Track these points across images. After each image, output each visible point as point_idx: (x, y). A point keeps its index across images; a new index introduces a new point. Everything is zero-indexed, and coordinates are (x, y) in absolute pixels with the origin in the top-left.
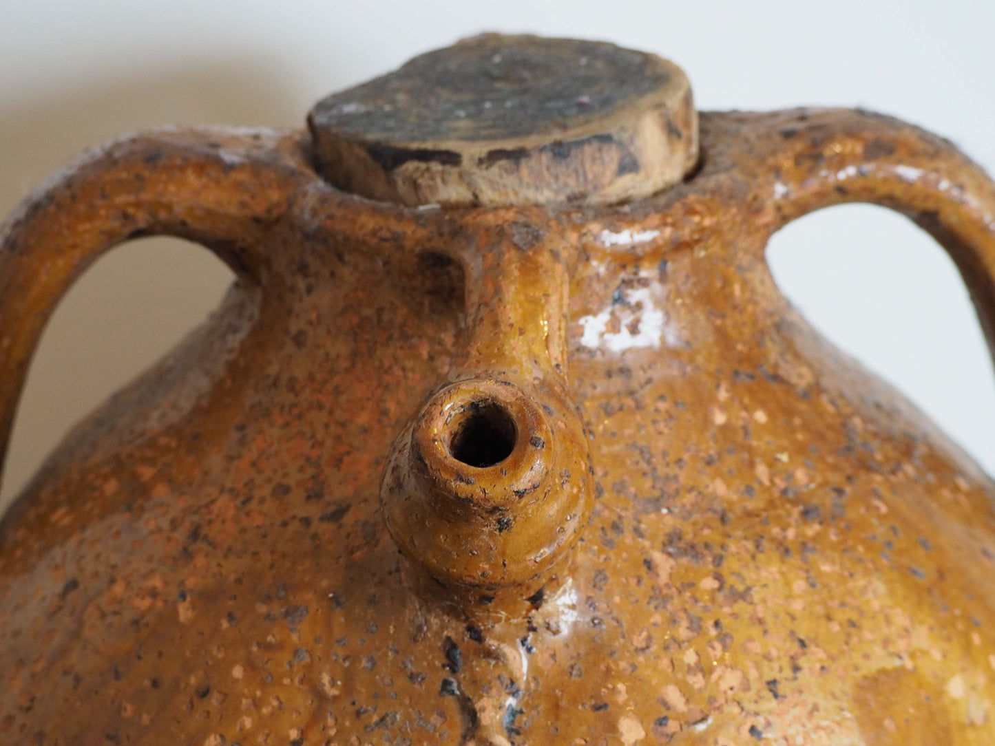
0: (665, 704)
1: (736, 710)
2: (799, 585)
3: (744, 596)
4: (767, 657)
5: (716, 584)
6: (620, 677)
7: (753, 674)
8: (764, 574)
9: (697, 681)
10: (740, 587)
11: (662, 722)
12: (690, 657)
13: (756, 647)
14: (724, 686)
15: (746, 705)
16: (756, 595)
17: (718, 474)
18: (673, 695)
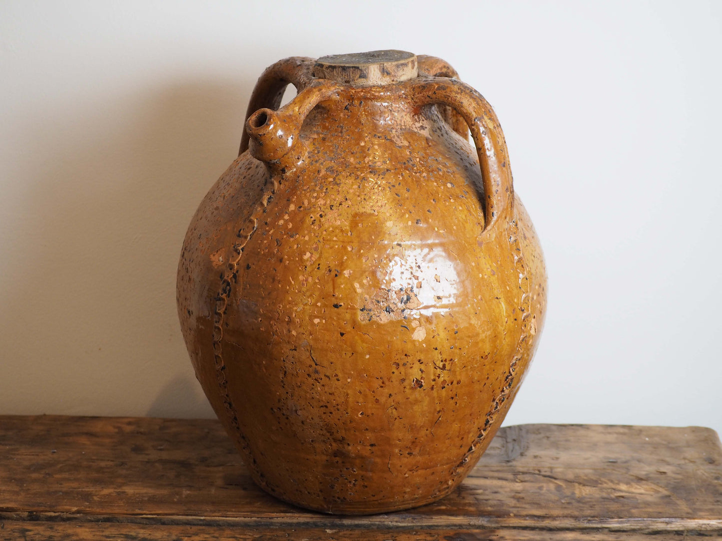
0: (303, 204)
1: (319, 209)
2: (355, 187)
3: (338, 185)
4: (335, 200)
5: (333, 180)
6: (296, 195)
7: (328, 202)
8: (347, 181)
9: (313, 200)
10: (338, 182)
11: (301, 207)
12: (315, 195)
13: (333, 197)
14: (319, 203)
15: (322, 208)
16: (342, 185)
17: (354, 157)
18: (306, 202)
